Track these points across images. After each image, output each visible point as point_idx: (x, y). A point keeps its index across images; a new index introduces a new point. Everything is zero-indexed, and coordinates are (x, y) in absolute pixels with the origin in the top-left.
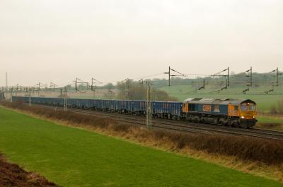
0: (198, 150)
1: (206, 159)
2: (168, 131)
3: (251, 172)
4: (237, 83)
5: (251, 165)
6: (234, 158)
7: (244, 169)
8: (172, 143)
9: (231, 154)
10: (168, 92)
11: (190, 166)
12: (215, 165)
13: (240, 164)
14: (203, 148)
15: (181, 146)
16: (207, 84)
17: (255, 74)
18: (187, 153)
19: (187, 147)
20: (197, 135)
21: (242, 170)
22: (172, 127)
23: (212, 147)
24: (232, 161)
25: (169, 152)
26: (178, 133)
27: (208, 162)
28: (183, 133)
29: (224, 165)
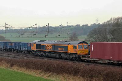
0: (21, 67)
1: (25, 72)
2: (5, 57)
3: (48, 78)
4: (41, 32)
5: (48, 75)
6: (40, 71)
7: (45, 77)
8: (7, 64)
9: (38, 69)
10: (5, 37)
11: (17, 76)
12: (30, 75)
13: (43, 74)
14: (23, 66)
15: (12, 65)
16: (26, 32)
17: (51, 27)
18: (15, 69)
19: (15, 66)
20: (20, 59)
21: (44, 77)
22: (7, 55)
23: (28, 65)
24: (38, 73)
25: (5, 69)
26: (10, 58)
27: (26, 73)
28: (13, 59)
29: (35, 75)
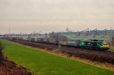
0: (76, 57)
1: (79, 61)
2: (66, 50)
3: (95, 65)
5: (95, 63)
7: (93, 64)
8: (68, 55)
9: (88, 59)
10: (67, 37)
11: (74, 63)
12: (82, 63)
13: (91, 62)
14: (78, 57)
15: (71, 56)
18: (73, 58)
19: (73, 56)
20: (77, 52)
21: (92, 64)
22: (68, 49)
23: (81, 56)
24: (88, 61)
25: (66, 58)
26: (70, 51)
27: (80, 61)
28: (72, 51)
29: (85, 63)
